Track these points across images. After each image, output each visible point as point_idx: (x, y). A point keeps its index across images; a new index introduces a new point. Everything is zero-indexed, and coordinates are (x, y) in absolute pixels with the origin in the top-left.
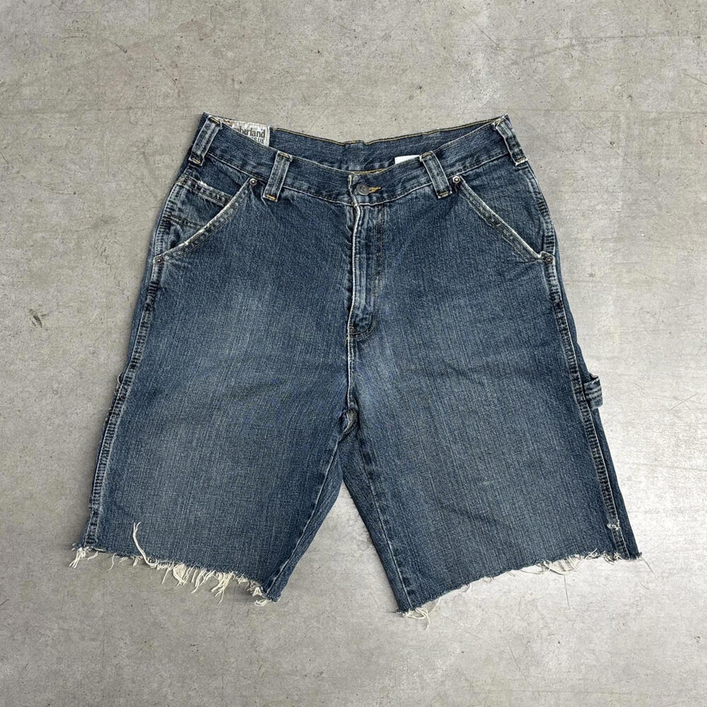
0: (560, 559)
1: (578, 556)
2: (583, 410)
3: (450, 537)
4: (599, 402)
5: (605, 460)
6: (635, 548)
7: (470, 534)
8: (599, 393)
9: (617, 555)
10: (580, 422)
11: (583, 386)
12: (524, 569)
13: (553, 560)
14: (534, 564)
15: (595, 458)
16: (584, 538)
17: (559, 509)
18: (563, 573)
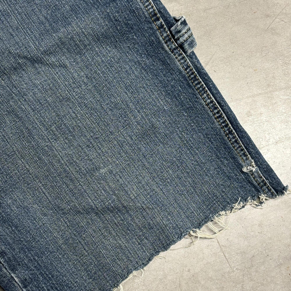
0: (206, 222)
1: (223, 213)
2: (179, 58)
3: (83, 243)
4: (192, 44)
5: (218, 103)
6: (279, 183)
7: (103, 231)
8: (189, 33)
9: (263, 197)
10: (181, 72)
11: (171, 32)
12: (172, 247)
13: (199, 226)
14: (181, 238)
15: (207, 105)
16: (223, 192)
17: (188, 171)
18: (214, 236)
